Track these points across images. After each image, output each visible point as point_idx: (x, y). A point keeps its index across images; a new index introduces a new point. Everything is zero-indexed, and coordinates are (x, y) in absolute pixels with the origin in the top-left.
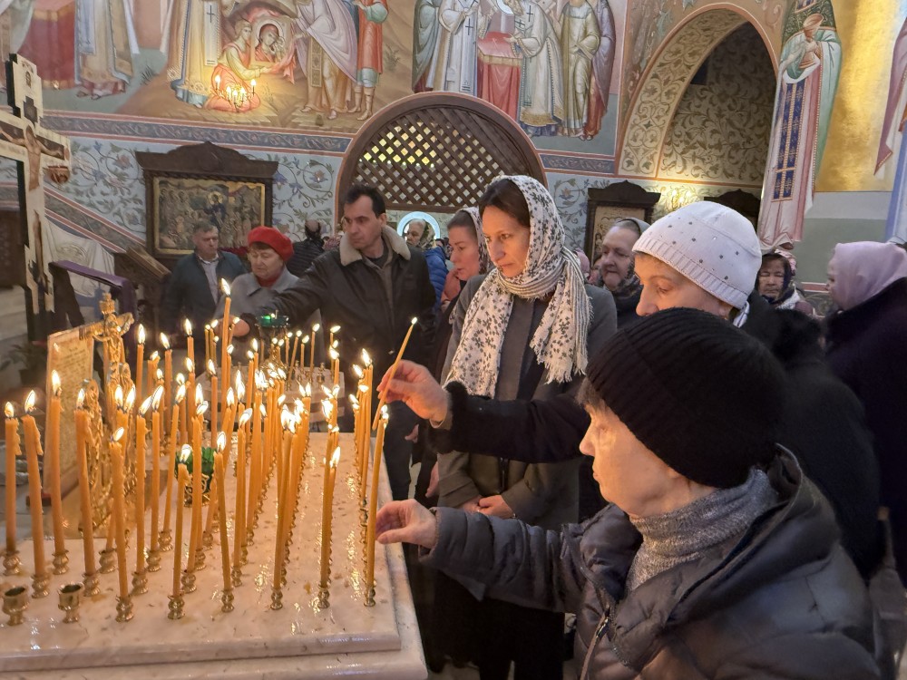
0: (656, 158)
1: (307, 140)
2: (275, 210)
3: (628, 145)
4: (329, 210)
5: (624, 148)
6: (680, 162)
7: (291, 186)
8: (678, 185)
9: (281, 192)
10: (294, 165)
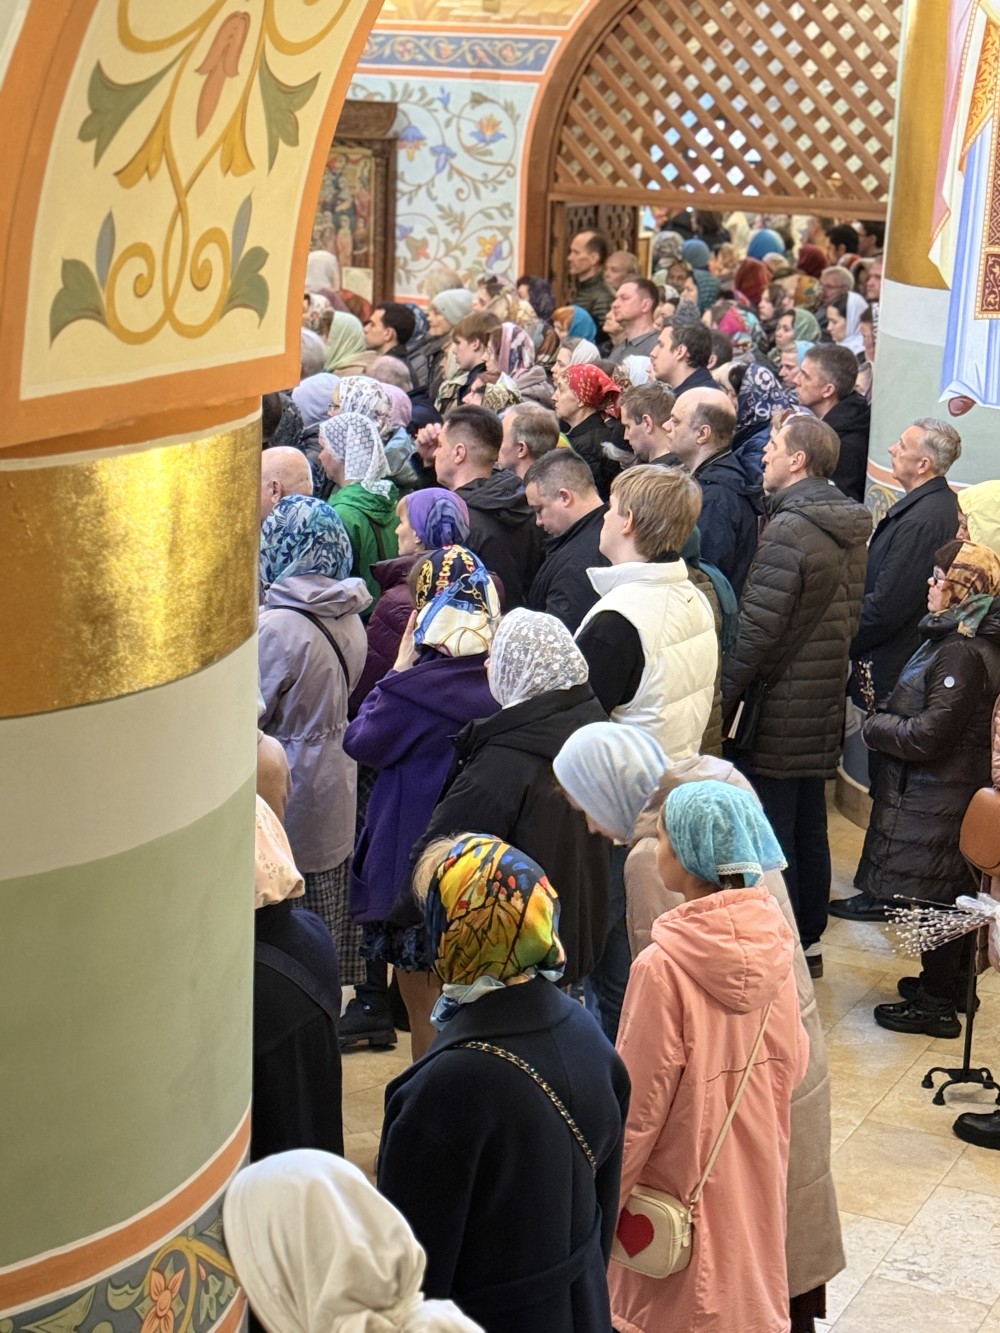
1: (466, 45)
2: (402, 206)
4: (507, 205)
7: (434, 151)
9: (411, 166)
10: (438, 105)
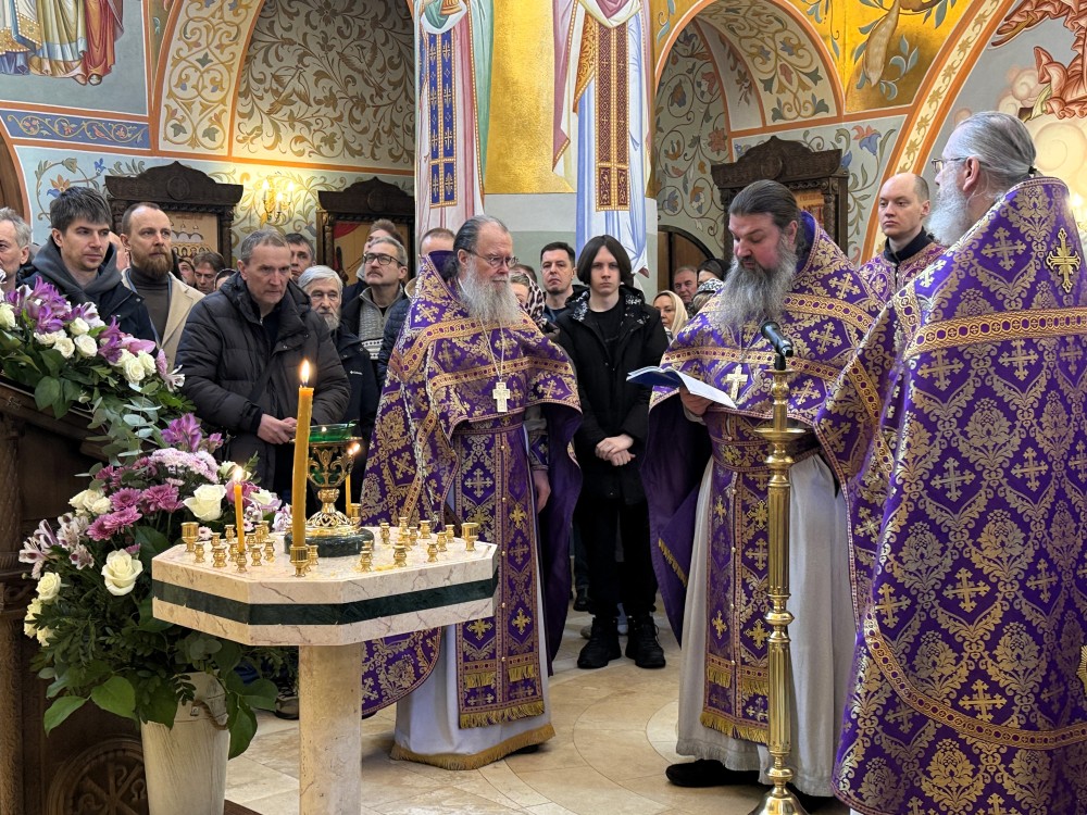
0: (226, 119)
3: (171, 95)
5: (164, 101)
6: (268, 128)
8: (272, 170)
